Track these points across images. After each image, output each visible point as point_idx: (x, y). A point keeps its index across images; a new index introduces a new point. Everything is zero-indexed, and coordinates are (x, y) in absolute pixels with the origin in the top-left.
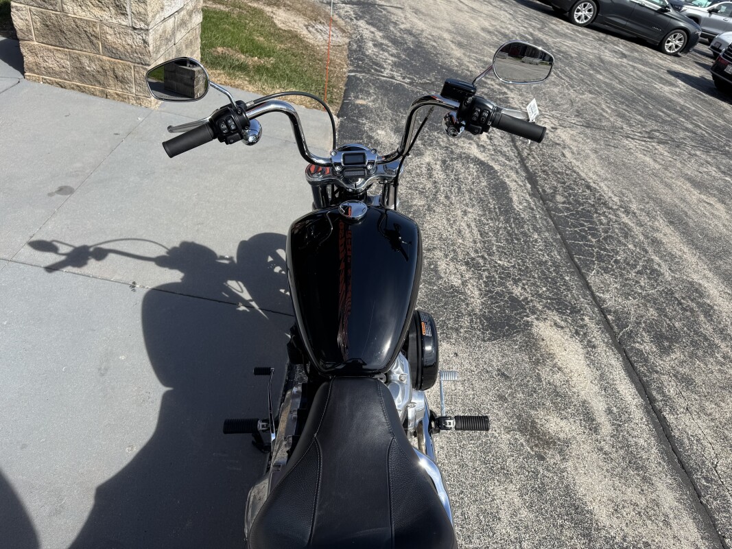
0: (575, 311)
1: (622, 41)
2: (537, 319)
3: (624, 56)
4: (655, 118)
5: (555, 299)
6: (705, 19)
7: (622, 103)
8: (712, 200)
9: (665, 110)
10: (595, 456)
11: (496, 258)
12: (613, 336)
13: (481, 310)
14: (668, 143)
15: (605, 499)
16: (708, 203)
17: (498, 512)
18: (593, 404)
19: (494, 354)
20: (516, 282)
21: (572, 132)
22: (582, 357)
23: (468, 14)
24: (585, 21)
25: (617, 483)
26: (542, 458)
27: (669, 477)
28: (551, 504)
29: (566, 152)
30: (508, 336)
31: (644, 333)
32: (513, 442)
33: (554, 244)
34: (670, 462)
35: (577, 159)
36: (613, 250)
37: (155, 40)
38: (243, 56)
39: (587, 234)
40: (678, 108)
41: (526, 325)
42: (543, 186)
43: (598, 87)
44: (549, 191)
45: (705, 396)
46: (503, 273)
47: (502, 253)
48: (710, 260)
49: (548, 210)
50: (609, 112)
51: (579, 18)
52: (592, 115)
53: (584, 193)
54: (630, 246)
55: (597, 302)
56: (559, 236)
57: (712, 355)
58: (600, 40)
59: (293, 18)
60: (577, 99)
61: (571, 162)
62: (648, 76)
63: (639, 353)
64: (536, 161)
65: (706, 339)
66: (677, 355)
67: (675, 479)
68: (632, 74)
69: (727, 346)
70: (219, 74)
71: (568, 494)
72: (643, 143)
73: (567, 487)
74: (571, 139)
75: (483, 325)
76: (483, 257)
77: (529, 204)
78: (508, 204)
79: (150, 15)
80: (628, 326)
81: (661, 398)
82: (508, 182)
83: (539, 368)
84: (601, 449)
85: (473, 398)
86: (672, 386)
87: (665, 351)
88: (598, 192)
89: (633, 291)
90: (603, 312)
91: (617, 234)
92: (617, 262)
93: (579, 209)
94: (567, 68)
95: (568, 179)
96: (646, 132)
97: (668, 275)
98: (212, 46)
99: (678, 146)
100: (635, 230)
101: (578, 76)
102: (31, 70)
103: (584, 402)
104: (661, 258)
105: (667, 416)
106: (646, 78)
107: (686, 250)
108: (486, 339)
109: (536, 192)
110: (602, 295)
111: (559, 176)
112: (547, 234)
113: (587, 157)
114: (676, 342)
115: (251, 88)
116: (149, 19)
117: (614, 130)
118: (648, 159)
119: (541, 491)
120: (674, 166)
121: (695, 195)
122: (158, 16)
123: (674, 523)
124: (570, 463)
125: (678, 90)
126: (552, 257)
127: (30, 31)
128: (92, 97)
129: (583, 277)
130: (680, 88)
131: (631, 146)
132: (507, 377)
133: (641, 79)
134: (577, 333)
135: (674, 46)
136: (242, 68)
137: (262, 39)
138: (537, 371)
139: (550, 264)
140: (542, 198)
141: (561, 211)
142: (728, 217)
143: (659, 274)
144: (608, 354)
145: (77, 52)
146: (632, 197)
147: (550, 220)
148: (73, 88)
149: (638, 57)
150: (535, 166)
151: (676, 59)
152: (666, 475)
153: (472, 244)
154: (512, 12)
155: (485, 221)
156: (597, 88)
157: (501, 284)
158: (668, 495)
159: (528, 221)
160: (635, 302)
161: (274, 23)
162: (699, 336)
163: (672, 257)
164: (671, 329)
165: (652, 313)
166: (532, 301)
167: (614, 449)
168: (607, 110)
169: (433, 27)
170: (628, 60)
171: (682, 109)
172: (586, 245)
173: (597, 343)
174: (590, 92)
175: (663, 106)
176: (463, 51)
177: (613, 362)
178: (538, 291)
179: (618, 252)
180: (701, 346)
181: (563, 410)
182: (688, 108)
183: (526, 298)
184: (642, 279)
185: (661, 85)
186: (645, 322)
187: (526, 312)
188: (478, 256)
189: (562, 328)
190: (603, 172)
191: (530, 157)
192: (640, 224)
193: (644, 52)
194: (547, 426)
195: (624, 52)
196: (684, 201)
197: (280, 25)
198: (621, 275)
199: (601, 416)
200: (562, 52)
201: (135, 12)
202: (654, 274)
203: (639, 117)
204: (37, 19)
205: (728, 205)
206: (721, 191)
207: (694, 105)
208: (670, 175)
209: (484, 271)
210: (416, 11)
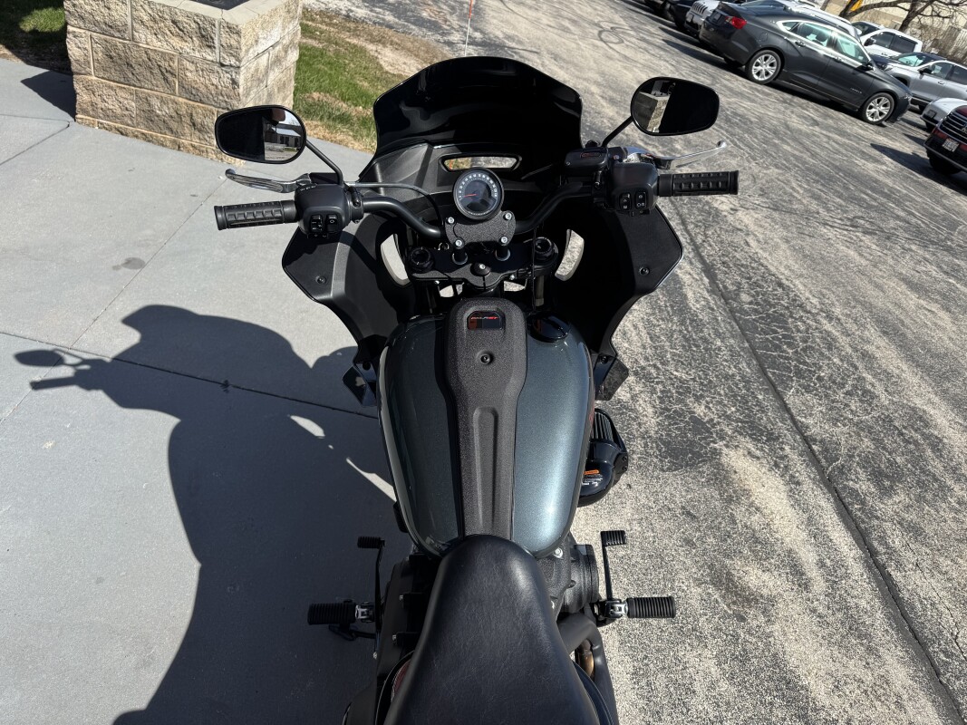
0: (772, 438)
1: (812, 104)
2: (727, 446)
3: (816, 123)
4: (859, 202)
5: (747, 422)
6: (915, 80)
7: (817, 182)
8: (934, 307)
9: (870, 192)
10: (807, 619)
11: (671, 368)
12: (821, 471)
13: (657, 432)
14: (876, 234)
15: (822, 673)
16: (929, 311)
17: (691, 684)
18: (801, 554)
19: (677, 488)
20: (698, 399)
21: (756, 216)
22: (784, 495)
23: (620, 63)
24: (766, 78)
25: (836, 653)
26: (742, 619)
27: (899, 648)
28: (757, 677)
29: (753, 243)
30: (691, 465)
31: (858, 469)
32: (705, 597)
33: (742, 353)
34: (899, 630)
35: (764, 250)
36: (814, 364)
37: (246, 80)
38: (345, 105)
39: (781, 343)
40: (886, 191)
41: (713, 453)
42: (724, 282)
43: (785, 160)
44: (731, 288)
45: (939, 550)
46: (681, 387)
47: (679, 362)
48: (935, 381)
49: (732, 311)
50: (802, 192)
51: (758, 74)
52: (780, 195)
53: (776, 292)
54: (836, 360)
55: (799, 429)
56: (747, 345)
57: (944, 500)
58: (785, 102)
59: (402, 59)
60: (761, 175)
61: (757, 253)
62: (846, 150)
63: (854, 493)
64: (714, 249)
65: (936, 480)
66: (901, 497)
67: (907, 651)
68: (827, 145)
69: (962, 489)
70: (316, 126)
71: (776, 665)
72: (845, 232)
73: (775, 655)
74: (755, 224)
75: (660, 451)
76: (655, 366)
77: (708, 302)
78: (682, 302)
79: (244, 49)
80: (838, 459)
81: (884, 551)
82: (680, 275)
83: (733, 507)
84: (814, 611)
85: (654, 542)
86: (897, 536)
87: (886, 492)
88: (793, 291)
89: (842, 416)
90: (807, 441)
91: (819, 346)
92: (820, 379)
93: (770, 312)
94: (746, 135)
95: (755, 273)
96: (848, 219)
97: (884, 399)
98: (305, 90)
99: (888, 238)
100: (841, 340)
101: (760, 146)
102: (85, 112)
103: (790, 551)
104: (874, 376)
105: (892, 573)
106: (844, 152)
107: (905, 367)
108: (665, 468)
109: (715, 288)
110: (803, 420)
111: (743, 269)
112: (732, 341)
113: (776, 247)
114: (899, 482)
115: (356, 145)
116: (242, 54)
117: (808, 215)
118: (851, 253)
119: (743, 659)
120: (885, 263)
121: (912, 300)
122: (251, 50)
123: (909, 706)
124: (777, 627)
125: (884, 167)
126: (741, 369)
127: (89, 63)
128: (160, 149)
129: (779, 396)
130: (887, 165)
131: (831, 235)
132: (693, 517)
133: (838, 152)
134: (776, 465)
135: (878, 113)
136: (344, 119)
137: (366, 84)
138: (730, 511)
139: (738, 378)
140: (723, 296)
141: (747, 313)
142: (954, 329)
143: (874, 396)
144: (816, 493)
145: (146, 91)
146: (834, 300)
147: (734, 324)
148: (137, 136)
149: (833, 124)
150: (712, 255)
151: (880, 129)
152: (896, 647)
153: (641, 350)
154: (674, 63)
155: (655, 322)
156: (784, 162)
157: (680, 401)
158: (899, 671)
159: (708, 323)
160: (845, 429)
161: (381, 65)
162: (928, 475)
163: (889, 375)
164: (892, 465)
165: (867, 444)
166: (719, 423)
167: (830, 612)
168: (799, 189)
169: (578, 77)
170: (822, 128)
171: (891, 192)
172: (781, 357)
173: (801, 478)
174: (776, 166)
175: (867, 187)
176: (616, 109)
177: (823, 503)
178: (726, 412)
179: (821, 367)
180: (929, 488)
181: (765, 560)
182: (899, 191)
183: (712, 420)
184: (853, 401)
185: (863, 161)
186: (859, 456)
187: (712, 437)
188: (649, 365)
189: (758, 458)
190: (797, 266)
191: (706, 245)
192: (846, 333)
193: (839, 119)
194: (746, 579)
195: (816, 118)
196: (900, 307)
197: (387, 68)
198: (826, 396)
199: (812, 570)
200: (740, 116)
201: (224, 45)
202: (868, 397)
203: (838, 200)
204: (99, 48)
205: (954, 313)
206: (944, 296)
207: (905, 188)
208: (880, 273)
209: (658, 383)
210: (556, 57)
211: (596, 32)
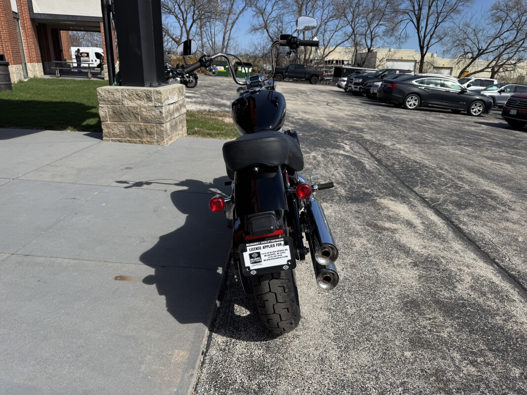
4: (463, 138)
6: (498, 96)
9: (471, 135)
14: (472, 146)
29: (402, 152)
44: (390, 164)
49: (389, 170)
51: (410, 105)
58: (426, 114)
61: (404, 155)
62: (459, 125)
72: (454, 146)
77: (376, 167)
78: (363, 168)
82: (363, 161)
88: (422, 163)
91: (434, 176)
93: (409, 169)
94: (403, 124)
95: (402, 160)
96: (456, 143)
99: (479, 147)
107: (481, 180)
109: (381, 164)
111: (396, 159)
112: (387, 176)
113: (415, 153)
118: (457, 152)
130: (483, 127)
131: (445, 148)
135: (477, 111)
140: (385, 166)
141: (397, 170)
147: (390, 173)
149: (453, 118)
150: (381, 157)
154: (365, 108)
156: (422, 130)
159: (376, 172)
160: (444, 195)
163: (471, 182)
169: (315, 117)
174: (418, 131)
179: (434, 181)
184: (450, 189)
185: (469, 127)
190: (426, 157)
193: (457, 117)
200: (400, 119)
203: (452, 138)
207: (492, 133)
210: (305, 112)
211: (325, 104)
